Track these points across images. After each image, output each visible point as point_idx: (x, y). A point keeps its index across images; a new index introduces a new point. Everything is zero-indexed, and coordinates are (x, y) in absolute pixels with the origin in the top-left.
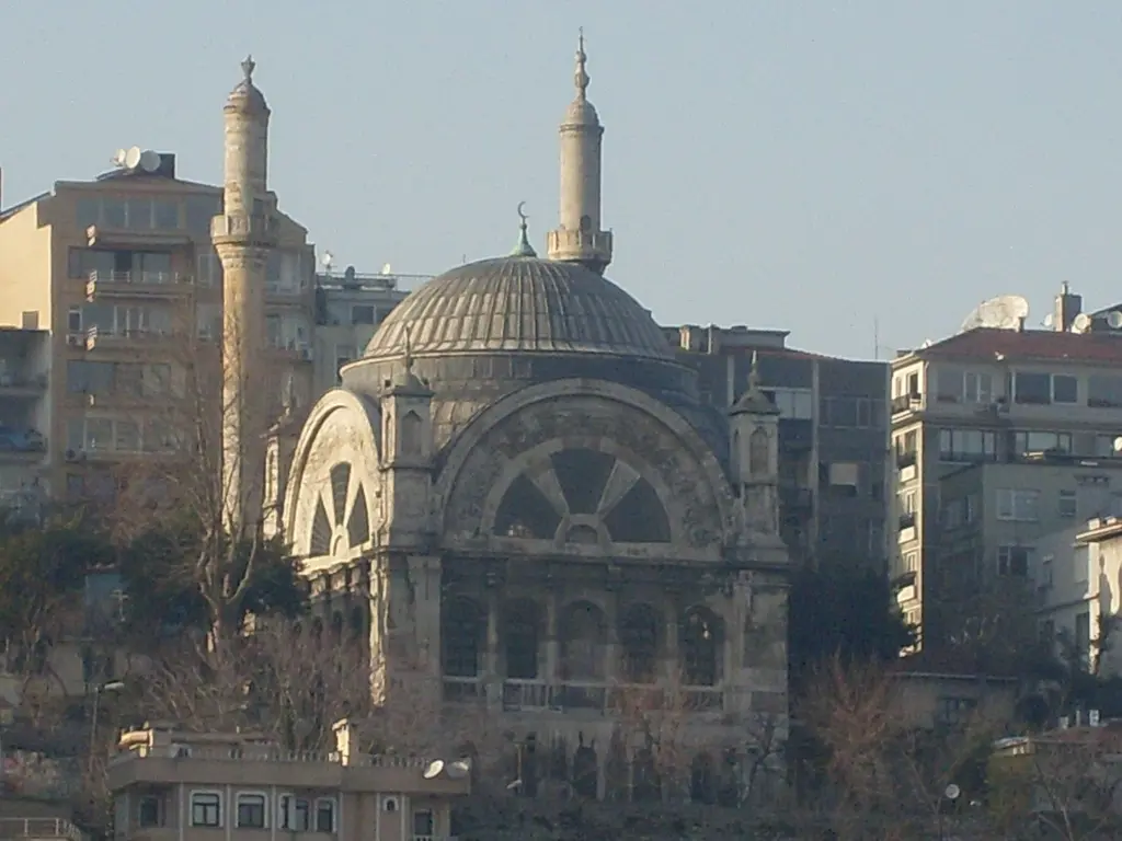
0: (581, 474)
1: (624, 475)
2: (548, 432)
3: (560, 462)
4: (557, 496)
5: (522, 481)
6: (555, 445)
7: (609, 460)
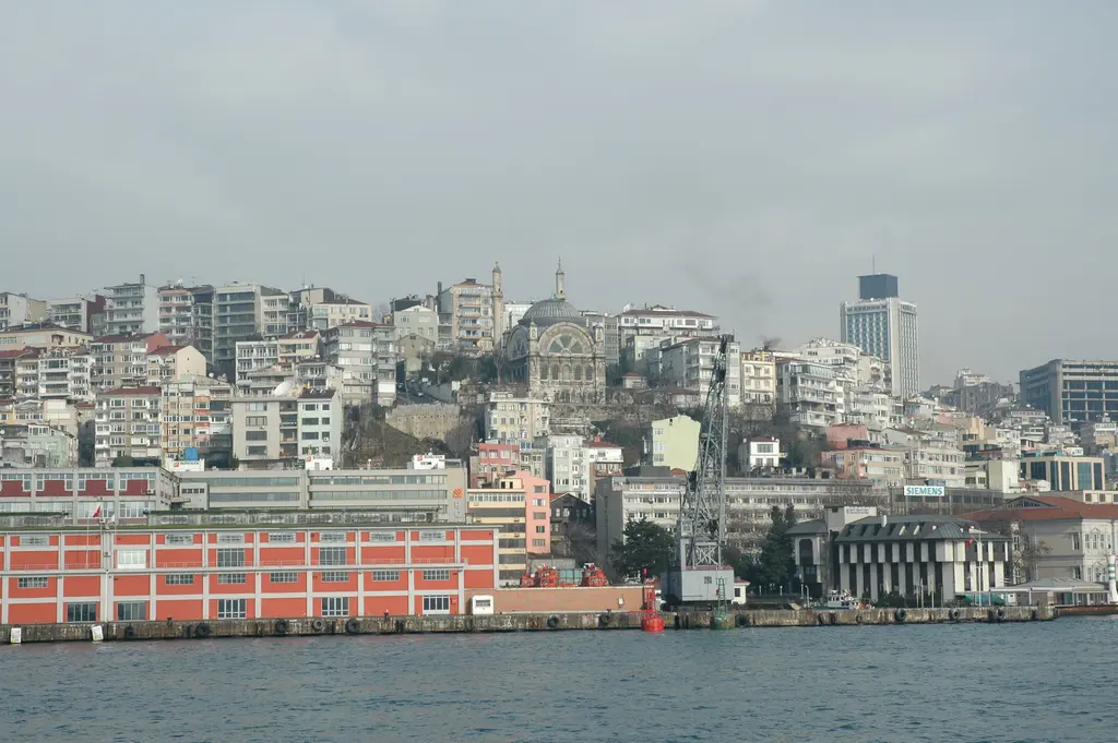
0: (566, 341)
1: (573, 341)
2: (559, 332)
3: (561, 338)
4: (561, 345)
5: (554, 342)
6: (560, 335)
7: (571, 338)
